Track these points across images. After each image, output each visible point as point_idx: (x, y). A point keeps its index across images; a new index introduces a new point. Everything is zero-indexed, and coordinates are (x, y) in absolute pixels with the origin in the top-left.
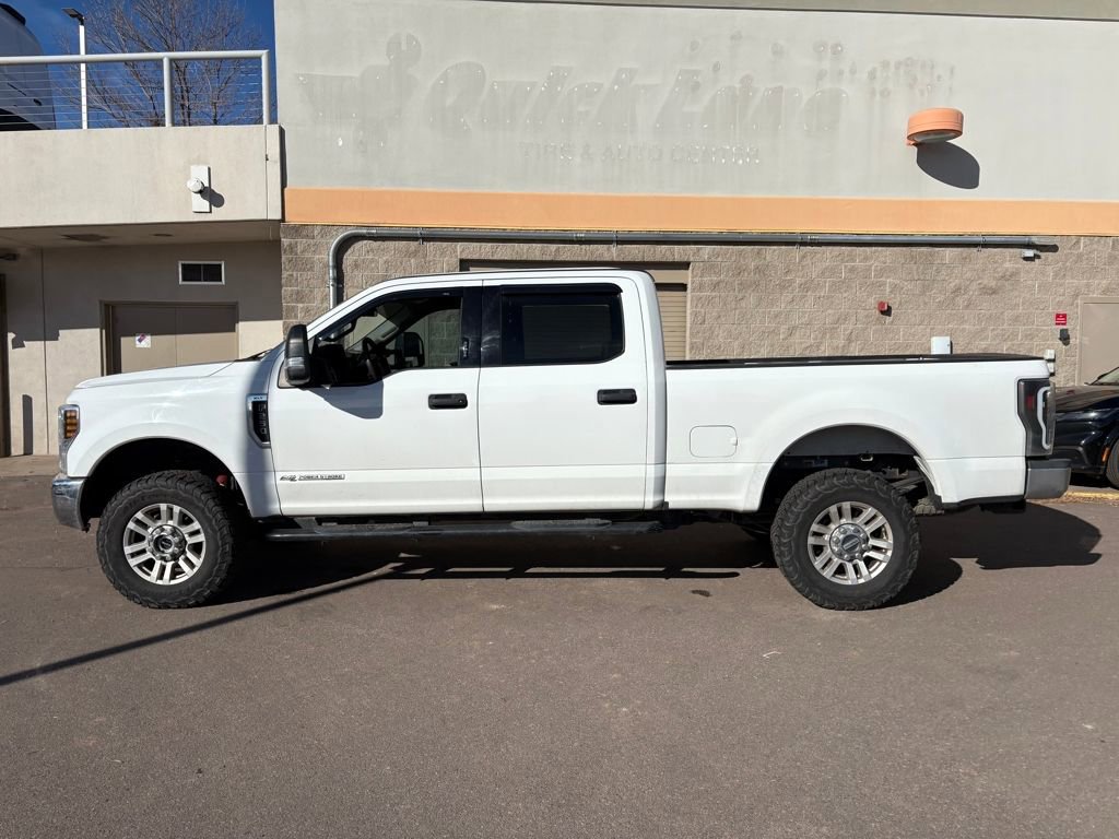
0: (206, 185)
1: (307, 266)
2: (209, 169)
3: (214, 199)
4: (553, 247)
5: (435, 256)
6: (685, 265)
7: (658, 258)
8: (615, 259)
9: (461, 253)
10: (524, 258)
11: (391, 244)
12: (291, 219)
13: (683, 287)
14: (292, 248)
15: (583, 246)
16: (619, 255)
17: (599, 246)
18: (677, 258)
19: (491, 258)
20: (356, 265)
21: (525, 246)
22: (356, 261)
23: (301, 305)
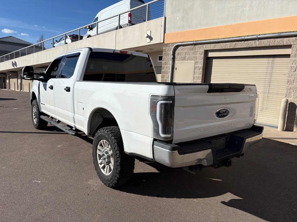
0: (149, 35)
1: (168, 55)
2: (151, 31)
3: (151, 38)
4: (234, 43)
5: (198, 50)
6: (289, 46)
7: (276, 44)
8: (257, 46)
9: (205, 48)
10: (224, 48)
11: (187, 47)
12: (166, 42)
13: (288, 56)
14: (165, 50)
15: (245, 42)
16: (259, 44)
17: (251, 41)
18: (285, 44)
19: (213, 49)
20: (178, 54)
21: (224, 44)
22: (178, 53)
23: (165, 66)
